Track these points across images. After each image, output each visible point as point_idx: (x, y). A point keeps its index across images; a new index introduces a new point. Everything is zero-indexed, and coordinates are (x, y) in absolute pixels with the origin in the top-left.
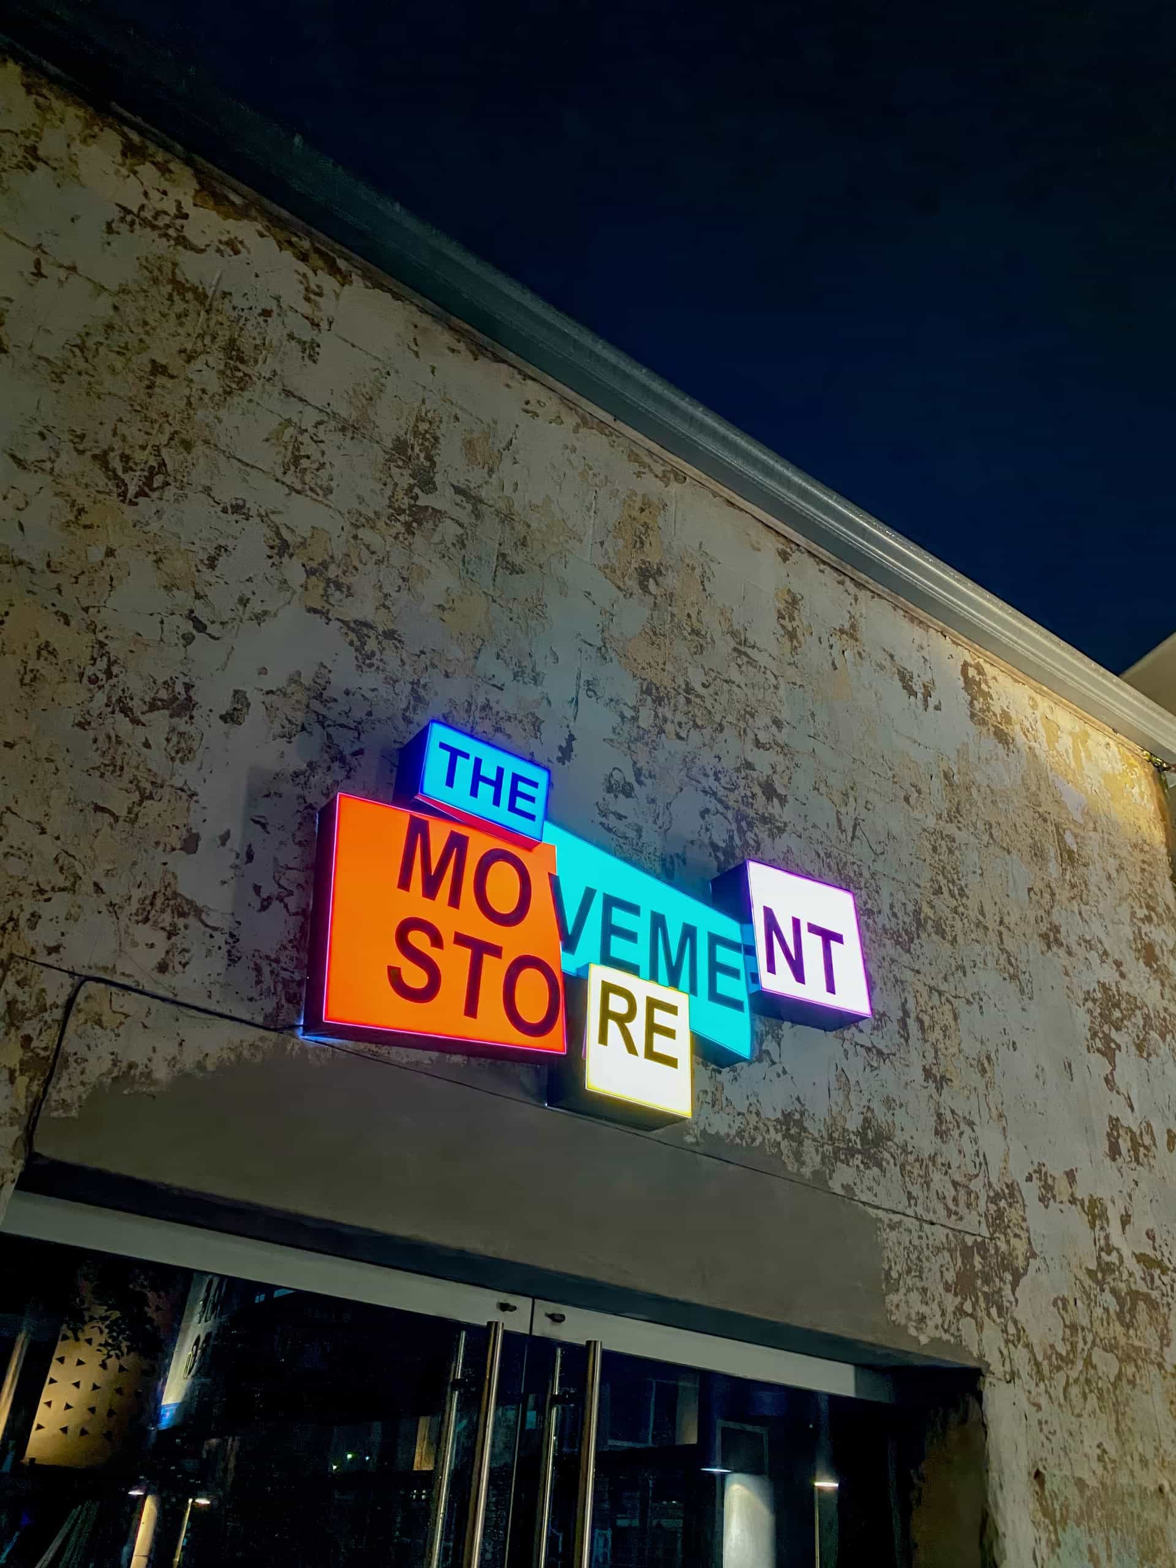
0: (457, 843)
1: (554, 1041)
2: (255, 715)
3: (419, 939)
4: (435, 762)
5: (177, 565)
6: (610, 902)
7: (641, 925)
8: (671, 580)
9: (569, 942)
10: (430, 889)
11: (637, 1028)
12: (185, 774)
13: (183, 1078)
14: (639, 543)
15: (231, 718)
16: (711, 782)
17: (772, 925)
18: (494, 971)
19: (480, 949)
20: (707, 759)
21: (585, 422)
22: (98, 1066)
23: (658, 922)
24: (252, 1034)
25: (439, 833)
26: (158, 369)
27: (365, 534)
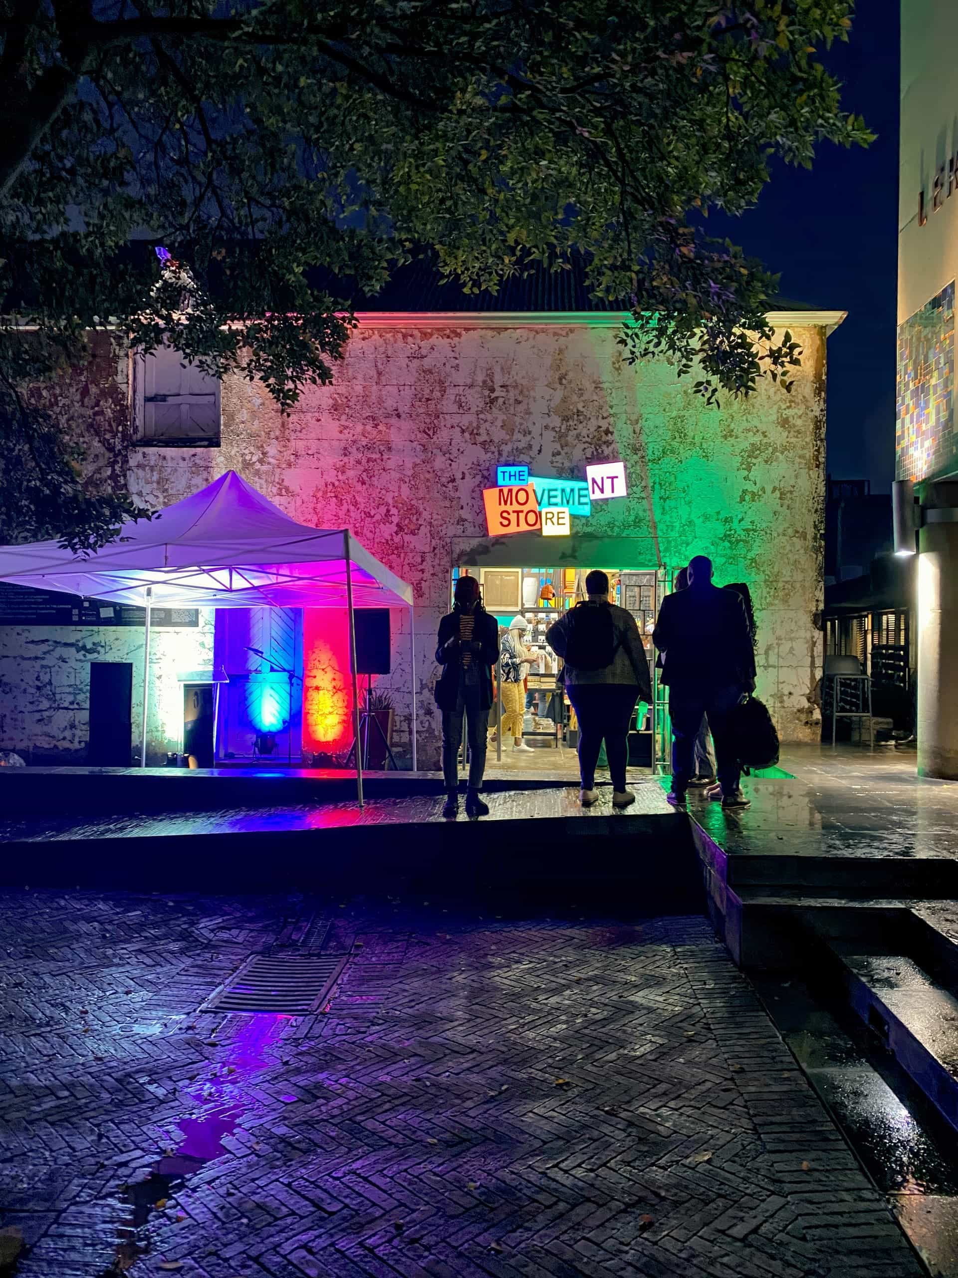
0: (510, 491)
1: (537, 527)
2: (467, 476)
3: (505, 515)
4: (500, 476)
5: (444, 448)
6: (549, 491)
7: (559, 493)
8: (571, 375)
9: (539, 504)
10: (506, 503)
11: (555, 520)
12: (458, 494)
13: (472, 550)
14: (559, 368)
15: (463, 478)
16: (587, 439)
17: (594, 481)
18: (522, 516)
19: (518, 512)
20: (584, 432)
21: (537, 333)
22: (458, 551)
23: (563, 491)
24: (480, 539)
25: (506, 491)
26: (428, 400)
27: (481, 416)
